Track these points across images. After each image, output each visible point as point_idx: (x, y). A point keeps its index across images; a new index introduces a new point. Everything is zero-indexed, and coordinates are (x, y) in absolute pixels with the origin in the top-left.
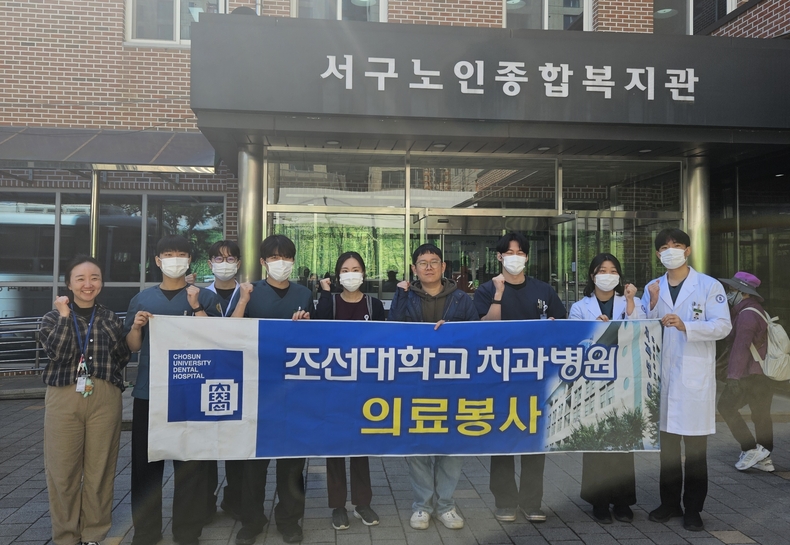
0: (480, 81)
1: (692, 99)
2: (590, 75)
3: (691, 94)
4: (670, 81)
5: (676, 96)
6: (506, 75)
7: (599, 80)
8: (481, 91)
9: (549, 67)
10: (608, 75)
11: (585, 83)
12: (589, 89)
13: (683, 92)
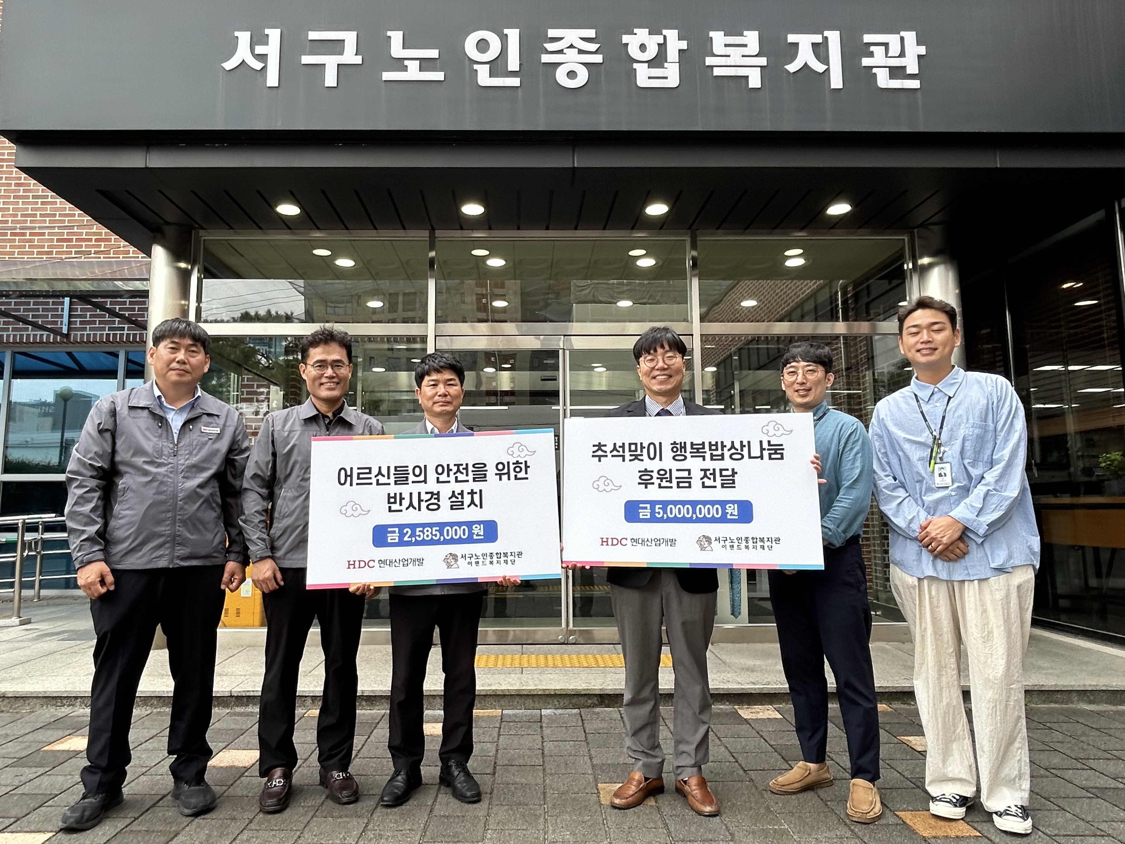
0: (513, 63)
1: (915, 84)
2: (718, 47)
4: (871, 55)
6: (561, 52)
7: (736, 56)
8: (515, 82)
9: (642, 34)
10: (754, 47)
11: (709, 61)
12: (717, 72)
13: (897, 72)
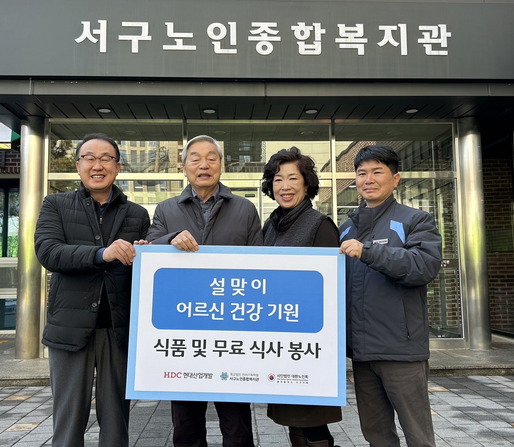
0: (233, 41)
1: (445, 53)
2: (342, 32)
3: (444, 49)
4: (423, 37)
5: (429, 51)
6: (258, 35)
7: (351, 36)
8: (234, 51)
9: (302, 25)
10: (361, 33)
11: (337, 40)
12: (342, 46)
13: (436, 46)
